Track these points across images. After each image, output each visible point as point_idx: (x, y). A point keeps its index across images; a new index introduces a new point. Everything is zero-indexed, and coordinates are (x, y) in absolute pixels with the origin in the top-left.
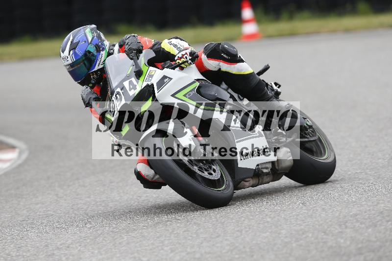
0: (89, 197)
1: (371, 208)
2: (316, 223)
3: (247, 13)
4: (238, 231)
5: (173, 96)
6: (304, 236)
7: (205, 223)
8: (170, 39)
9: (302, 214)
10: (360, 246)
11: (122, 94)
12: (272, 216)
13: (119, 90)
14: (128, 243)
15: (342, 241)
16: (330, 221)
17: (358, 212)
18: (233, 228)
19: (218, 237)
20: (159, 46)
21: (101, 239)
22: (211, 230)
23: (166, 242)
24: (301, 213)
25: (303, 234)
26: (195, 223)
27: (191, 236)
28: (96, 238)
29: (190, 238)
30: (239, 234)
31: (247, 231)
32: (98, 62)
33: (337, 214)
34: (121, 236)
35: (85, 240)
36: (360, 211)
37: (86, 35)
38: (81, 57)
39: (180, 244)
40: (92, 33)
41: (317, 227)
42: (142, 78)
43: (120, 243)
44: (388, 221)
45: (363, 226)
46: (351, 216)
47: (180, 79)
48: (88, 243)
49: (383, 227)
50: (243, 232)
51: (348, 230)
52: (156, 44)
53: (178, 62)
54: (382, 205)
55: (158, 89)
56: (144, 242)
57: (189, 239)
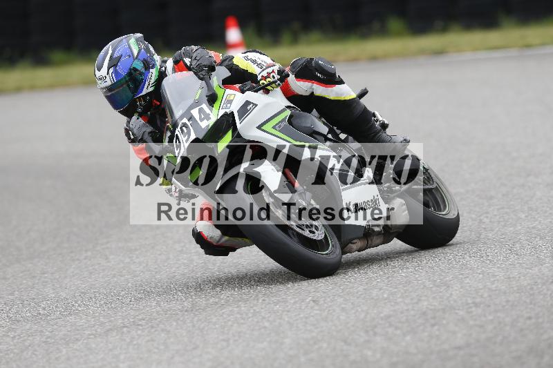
0: (12, 294)
1: (410, 307)
2: (333, 328)
3: (233, 35)
4: (224, 340)
5: (259, 127)
6: (316, 346)
7: (177, 329)
8: (245, 53)
9: (312, 316)
10: (395, 359)
11: (190, 126)
12: (270, 319)
13: (185, 120)
14: (68, 359)
15: (369, 353)
16: (353, 326)
17: (392, 313)
18: (216, 336)
19: (195, 349)
20: (230, 63)
21: (30, 353)
22: (186, 339)
23: (122, 357)
24: (312, 314)
25: (315, 343)
26: (163, 330)
27: (158, 348)
28: (22, 352)
29: (156, 350)
30: (225, 344)
31: (235, 341)
32: (147, 83)
33: (363, 315)
34: (58, 349)
35: (6, 354)
36: (395, 311)
37: (130, 47)
38: (125, 78)
39: (141, 359)
40: (138, 45)
41: (335, 333)
42: (217, 105)
43: (57, 359)
44: (433, 325)
45: (398, 332)
46: (382, 319)
47: (267, 105)
48: (11, 359)
49: (426, 334)
50: (231, 341)
51: (378, 339)
52: (226, 60)
53: (263, 84)
54: (426, 303)
55: (240, 119)
56: (91, 357)
57: (154, 353)
